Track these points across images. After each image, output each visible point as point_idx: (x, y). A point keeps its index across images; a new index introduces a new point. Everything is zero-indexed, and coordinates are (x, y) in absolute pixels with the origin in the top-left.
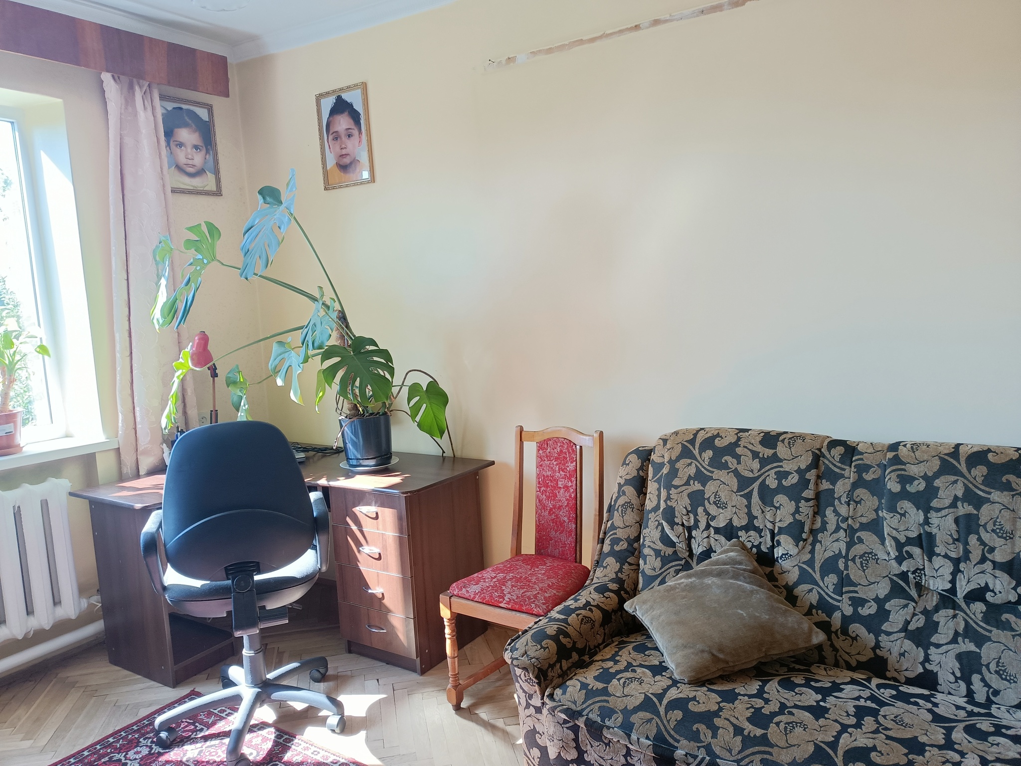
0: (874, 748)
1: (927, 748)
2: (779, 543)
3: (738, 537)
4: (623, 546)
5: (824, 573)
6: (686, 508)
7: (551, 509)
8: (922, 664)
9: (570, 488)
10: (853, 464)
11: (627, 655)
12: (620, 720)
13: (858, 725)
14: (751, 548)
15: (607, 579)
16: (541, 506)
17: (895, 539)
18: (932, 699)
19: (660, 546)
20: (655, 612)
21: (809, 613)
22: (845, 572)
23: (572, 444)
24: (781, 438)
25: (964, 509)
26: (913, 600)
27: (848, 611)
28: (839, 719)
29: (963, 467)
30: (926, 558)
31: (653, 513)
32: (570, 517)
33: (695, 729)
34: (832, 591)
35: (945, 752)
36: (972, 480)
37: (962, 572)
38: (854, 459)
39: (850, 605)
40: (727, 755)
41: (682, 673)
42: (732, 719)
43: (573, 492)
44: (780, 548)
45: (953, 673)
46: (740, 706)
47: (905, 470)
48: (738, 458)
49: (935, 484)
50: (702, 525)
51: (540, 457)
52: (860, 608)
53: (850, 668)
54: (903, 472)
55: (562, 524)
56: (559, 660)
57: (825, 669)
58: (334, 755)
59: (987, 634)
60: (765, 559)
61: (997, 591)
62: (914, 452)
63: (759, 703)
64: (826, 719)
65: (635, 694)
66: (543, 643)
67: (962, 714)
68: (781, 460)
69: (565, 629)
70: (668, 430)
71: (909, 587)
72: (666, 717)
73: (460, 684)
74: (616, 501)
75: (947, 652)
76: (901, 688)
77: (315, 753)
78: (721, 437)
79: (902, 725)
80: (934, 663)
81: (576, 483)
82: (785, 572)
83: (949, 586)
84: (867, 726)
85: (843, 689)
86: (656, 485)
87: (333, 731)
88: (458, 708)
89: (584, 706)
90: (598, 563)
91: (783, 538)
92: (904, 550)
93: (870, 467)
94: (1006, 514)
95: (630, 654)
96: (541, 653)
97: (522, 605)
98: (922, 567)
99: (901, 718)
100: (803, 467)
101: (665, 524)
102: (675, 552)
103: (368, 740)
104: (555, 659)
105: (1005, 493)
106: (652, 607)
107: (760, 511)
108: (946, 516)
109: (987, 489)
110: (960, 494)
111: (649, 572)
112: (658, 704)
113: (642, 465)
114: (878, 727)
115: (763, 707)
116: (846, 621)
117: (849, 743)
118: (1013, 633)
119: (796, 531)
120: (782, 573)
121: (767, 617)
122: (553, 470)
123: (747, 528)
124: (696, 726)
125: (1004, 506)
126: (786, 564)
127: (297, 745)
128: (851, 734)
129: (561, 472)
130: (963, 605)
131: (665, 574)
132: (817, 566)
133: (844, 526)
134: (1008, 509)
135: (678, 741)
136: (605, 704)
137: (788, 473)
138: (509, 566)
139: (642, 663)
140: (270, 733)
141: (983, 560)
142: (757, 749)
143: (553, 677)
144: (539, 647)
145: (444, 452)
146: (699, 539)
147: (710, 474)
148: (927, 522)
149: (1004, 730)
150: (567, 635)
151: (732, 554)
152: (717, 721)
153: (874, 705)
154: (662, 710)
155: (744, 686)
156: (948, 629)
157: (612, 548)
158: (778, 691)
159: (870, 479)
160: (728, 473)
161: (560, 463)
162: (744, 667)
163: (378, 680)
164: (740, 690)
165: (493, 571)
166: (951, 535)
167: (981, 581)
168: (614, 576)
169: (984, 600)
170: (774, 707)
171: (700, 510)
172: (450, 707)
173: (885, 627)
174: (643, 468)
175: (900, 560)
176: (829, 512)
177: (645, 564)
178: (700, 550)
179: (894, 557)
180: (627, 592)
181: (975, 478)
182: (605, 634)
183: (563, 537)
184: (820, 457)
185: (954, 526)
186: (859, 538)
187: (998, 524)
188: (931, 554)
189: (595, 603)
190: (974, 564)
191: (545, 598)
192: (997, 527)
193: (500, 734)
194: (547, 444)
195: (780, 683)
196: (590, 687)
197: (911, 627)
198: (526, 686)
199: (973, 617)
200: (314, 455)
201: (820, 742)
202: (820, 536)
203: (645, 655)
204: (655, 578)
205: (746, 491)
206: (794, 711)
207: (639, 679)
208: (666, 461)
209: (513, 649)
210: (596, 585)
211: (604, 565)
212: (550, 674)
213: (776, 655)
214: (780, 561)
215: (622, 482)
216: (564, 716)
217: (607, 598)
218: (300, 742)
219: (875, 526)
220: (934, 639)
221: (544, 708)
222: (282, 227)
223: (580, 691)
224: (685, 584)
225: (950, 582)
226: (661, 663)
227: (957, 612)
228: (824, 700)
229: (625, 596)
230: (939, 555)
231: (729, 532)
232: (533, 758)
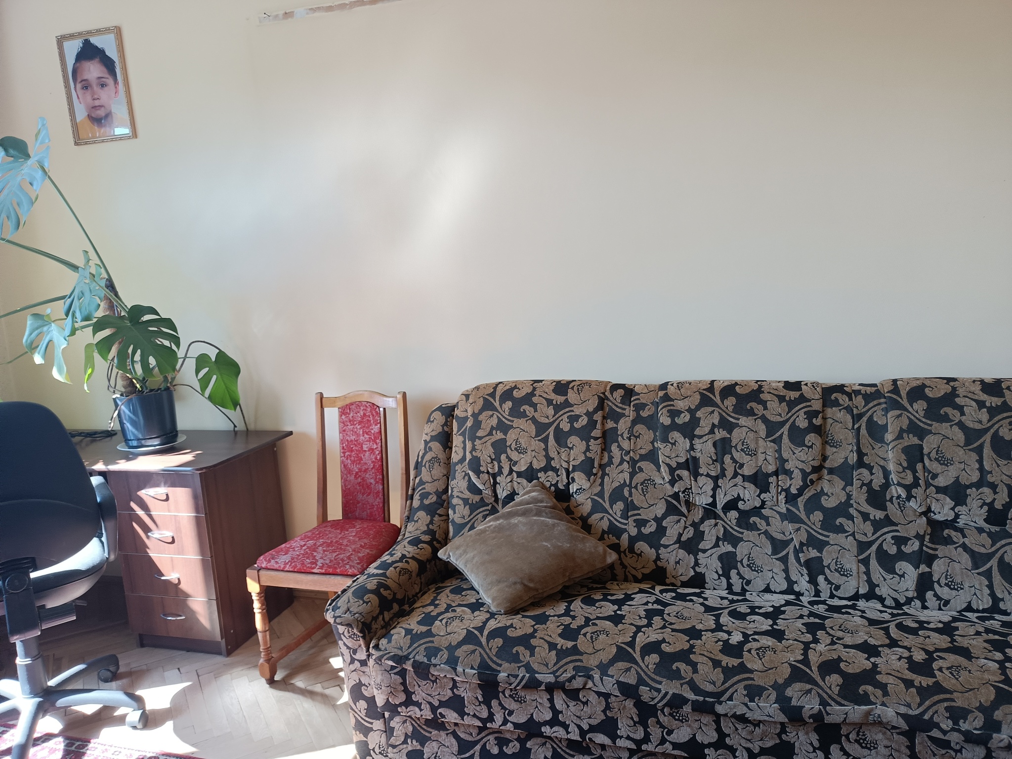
0: (664, 641)
1: (703, 633)
2: (573, 480)
3: (538, 478)
4: (433, 499)
5: (612, 503)
6: (490, 457)
7: (357, 473)
8: (693, 568)
9: (376, 450)
10: (632, 404)
11: (444, 599)
12: (446, 656)
13: (649, 625)
14: (550, 487)
15: (419, 532)
16: (346, 470)
17: (668, 465)
18: (703, 595)
19: (467, 495)
20: (468, 556)
21: (601, 539)
22: (630, 499)
23: (375, 407)
24: (571, 386)
25: (720, 434)
26: (684, 515)
27: (634, 531)
28: (633, 622)
29: (718, 399)
30: (692, 479)
31: (460, 465)
32: (376, 479)
33: (514, 652)
34: (620, 516)
35: (716, 633)
36: (725, 409)
37: (720, 487)
38: (632, 399)
39: (634, 527)
40: (543, 669)
41: (498, 605)
42: (547, 638)
43: (378, 454)
44: (575, 484)
45: (717, 572)
46: (551, 626)
47: (673, 405)
48: (534, 406)
49: (697, 416)
50: (506, 471)
51: (342, 423)
52: (643, 528)
53: (637, 580)
54: (672, 408)
55: (369, 486)
56: (381, 612)
57: (618, 585)
58: (139, 751)
59: (740, 535)
60: (562, 496)
61: (746, 499)
62: (680, 390)
63: (567, 620)
64: (623, 624)
65: (458, 630)
66: (365, 598)
67: (726, 602)
68: (572, 406)
69: (385, 582)
70: (469, 386)
71: (681, 505)
72: (488, 646)
73: (273, 657)
74: (423, 457)
75: (711, 555)
76: (678, 590)
77: (116, 753)
78: (518, 388)
79: (682, 619)
80: (702, 566)
81: (381, 445)
82: (580, 505)
83: (711, 500)
84: (656, 624)
85: (634, 598)
86: (461, 438)
87: (135, 727)
88: (271, 682)
89: (410, 650)
90: (408, 518)
91: (577, 475)
92: (676, 474)
93: (645, 405)
94: (751, 435)
95: (448, 597)
96: (364, 608)
97: (336, 568)
98: (689, 487)
99: (681, 613)
100: (591, 410)
101: (471, 473)
102: (482, 499)
103: (176, 730)
104: (378, 612)
105: (750, 418)
106: (465, 552)
107: (556, 453)
108: (706, 441)
109: (736, 416)
110: (716, 423)
111: (459, 521)
112: (479, 635)
113: (446, 421)
114: (665, 624)
115: (571, 623)
116: (633, 540)
117: (643, 640)
118: (759, 532)
119: (587, 467)
120: (577, 506)
121: (568, 545)
122: (357, 434)
123: (545, 469)
124: (515, 649)
125: (749, 428)
126: (580, 498)
127: (93, 749)
128: (644, 633)
129: (366, 436)
130: (722, 515)
131: (473, 520)
132: (607, 496)
133: (627, 458)
134: (753, 431)
135: (500, 665)
136: (430, 645)
137: (579, 416)
138: (317, 532)
139: (461, 603)
140: (58, 743)
141: (736, 475)
142: (569, 659)
143: (377, 629)
144: (361, 602)
145: (235, 426)
146: (503, 484)
147: (511, 424)
148: (692, 448)
149: (757, 610)
150: (387, 587)
151: (534, 494)
152: (533, 642)
153: (659, 607)
154: (483, 640)
155: (553, 609)
156: (712, 536)
157: (422, 502)
158: (582, 608)
159: (646, 416)
160: (527, 421)
161: (364, 427)
162: (552, 592)
163: (179, 669)
164: (550, 612)
165: (301, 539)
166: (711, 457)
167: (733, 493)
168: (426, 528)
169: (736, 508)
170: (580, 621)
171: (503, 457)
172: (263, 681)
173: (664, 541)
174: (447, 424)
175: (672, 483)
176: (614, 447)
177: (455, 513)
178: (505, 494)
179: (668, 480)
180: (439, 542)
181: (727, 408)
182: (421, 583)
183: (371, 499)
184: (604, 400)
185: (713, 450)
186: (639, 467)
187: (745, 444)
188: (696, 474)
189: (410, 555)
190: (728, 479)
191: (359, 558)
192: (745, 446)
193: (319, 698)
194: (350, 409)
195: (583, 601)
196: (414, 632)
197: (684, 538)
198: (350, 643)
199: (729, 523)
200: (81, 441)
201: (621, 643)
202: (607, 470)
203: (462, 596)
204: (464, 525)
205: (543, 436)
206: (597, 622)
207: (459, 617)
208: (469, 415)
209: (335, 608)
210: (409, 539)
211: (415, 519)
212: (374, 626)
213: (579, 577)
214: (575, 496)
215: (428, 438)
216: (391, 663)
217: (421, 549)
218: (96, 745)
219: (652, 456)
220: (701, 546)
221: (370, 659)
222: (35, 184)
223: (405, 637)
224: (494, 526)
225: (711, 497)
226: (477, 600)
227: (717, 521)
228: (620, 609)
229: (437, 545)
230: (702, 475)
231: (530, 475)
232: (360, 711)
